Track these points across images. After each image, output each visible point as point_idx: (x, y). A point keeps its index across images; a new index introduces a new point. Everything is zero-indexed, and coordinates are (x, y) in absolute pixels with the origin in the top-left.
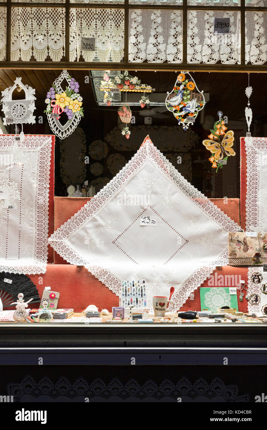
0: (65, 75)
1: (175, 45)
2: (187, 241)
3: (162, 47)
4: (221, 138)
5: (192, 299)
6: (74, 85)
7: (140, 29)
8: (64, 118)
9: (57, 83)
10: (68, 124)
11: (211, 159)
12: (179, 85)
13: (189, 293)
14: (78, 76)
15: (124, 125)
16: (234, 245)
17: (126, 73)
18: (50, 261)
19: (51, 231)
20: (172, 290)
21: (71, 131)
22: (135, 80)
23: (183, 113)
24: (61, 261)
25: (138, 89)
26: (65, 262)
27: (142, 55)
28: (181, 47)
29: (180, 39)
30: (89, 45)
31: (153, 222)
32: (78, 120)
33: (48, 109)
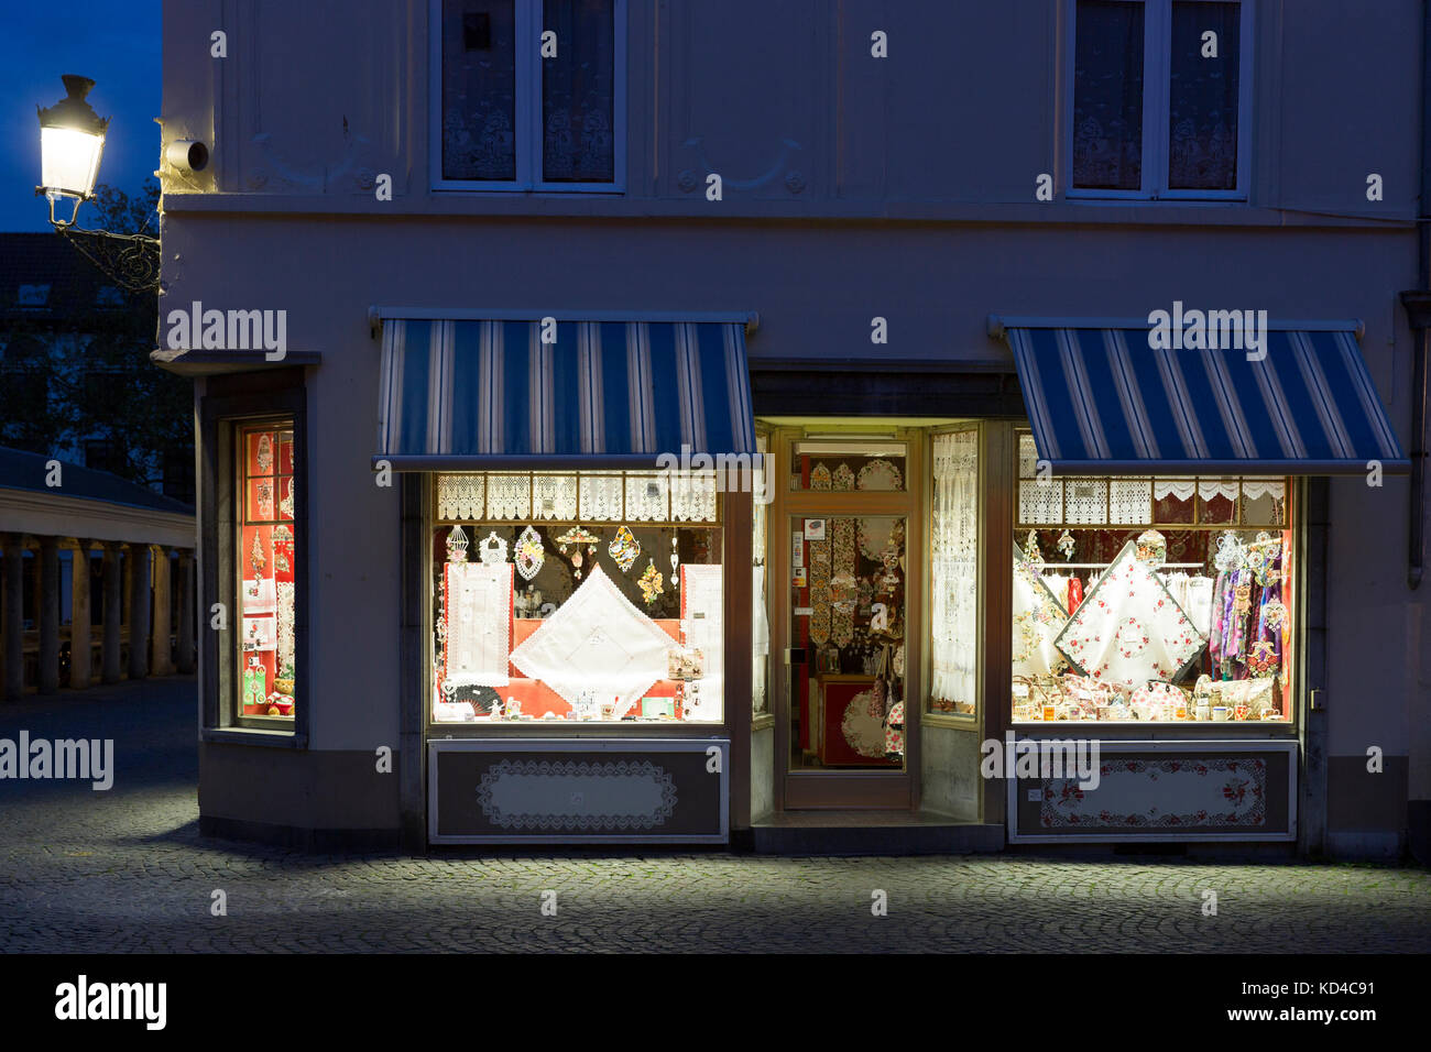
0: (530, 529)
1: (617, 505)
2: (632, 658)
3: (606, 506)
4: (652, 579)
5: (635, 707)
6: (537, 537)
7: (589, 492)
8: (529, 563)
9: (524, 535)
10: (532, 568)
11: (644, 596)
12: (620, 536)
13: (632, 703)
14: (541, 530)
15: (576, 569)
16: (673, 661)
17: (578, 527)
18: (511, 675)
19: (511, 649)
20: (617, 699)
21: (535, 573)
22: (585, 533)
23: (623, 559)
24: (520, 675)
25: (587, 540)
26: (524, 676)
27: (591, 514)
28: (621, 506)
29: (621, 500)
30: (548, 505)
31: (603, 641)
32: (540, 565)
33: (517, 556)
